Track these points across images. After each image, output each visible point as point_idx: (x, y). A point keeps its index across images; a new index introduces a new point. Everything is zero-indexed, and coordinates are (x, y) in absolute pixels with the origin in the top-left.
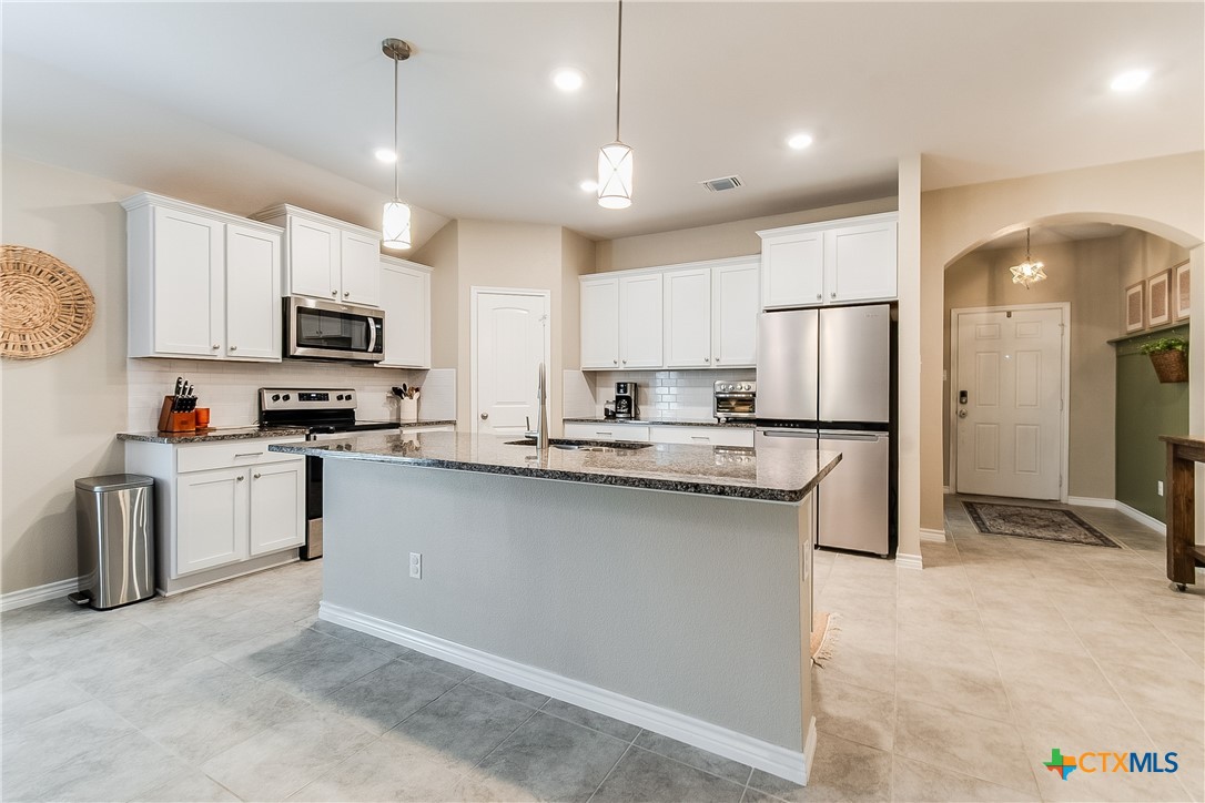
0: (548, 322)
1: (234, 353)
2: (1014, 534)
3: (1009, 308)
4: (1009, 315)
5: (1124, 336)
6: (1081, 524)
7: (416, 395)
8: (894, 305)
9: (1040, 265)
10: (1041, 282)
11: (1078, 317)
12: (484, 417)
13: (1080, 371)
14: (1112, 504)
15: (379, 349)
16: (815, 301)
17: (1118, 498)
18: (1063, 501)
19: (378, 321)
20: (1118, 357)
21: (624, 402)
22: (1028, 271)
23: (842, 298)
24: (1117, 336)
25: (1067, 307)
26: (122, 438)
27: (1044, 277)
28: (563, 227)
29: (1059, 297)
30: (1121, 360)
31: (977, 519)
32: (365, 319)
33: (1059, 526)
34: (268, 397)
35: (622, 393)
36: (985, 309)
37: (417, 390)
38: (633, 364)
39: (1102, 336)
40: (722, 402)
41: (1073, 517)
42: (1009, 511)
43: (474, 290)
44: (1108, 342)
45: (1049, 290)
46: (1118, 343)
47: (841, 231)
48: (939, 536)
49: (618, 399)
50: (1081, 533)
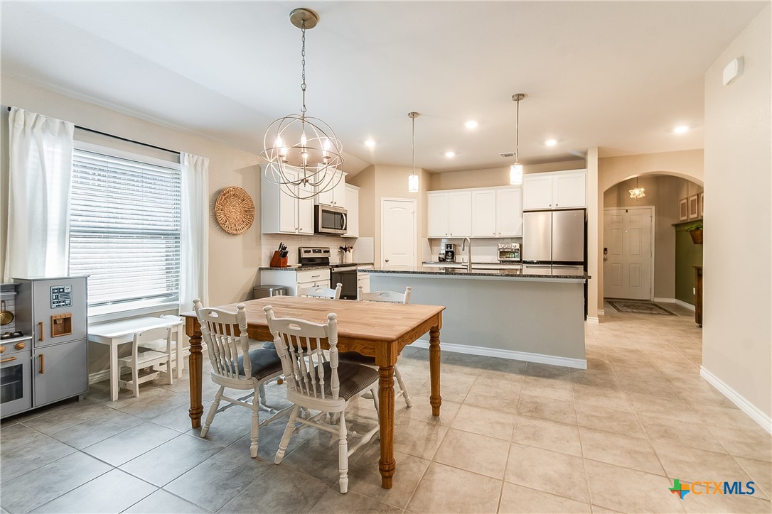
0: (415, 214)
1: (301, 231)
2: (632, 312)
3: (627, 208)
4: (627, 211)
5: (679, 222)
6: (661, 308)
7: (351, 250)
8: (585, 209)
9: (643, 190)
10: (644, 197)
11: (658, 213)
12: (387, 261)
13: (659, 238)
14: (674, 301)
15: (345, 229)
16: (548, 208)
17: (676, 298)
18: (652, 300)
19: (346, 215)
20: (676, 232)
21: (450, 254)
22: (637, 192)
23: (560, 207)
24: (676, 223)
25: (653, 208)
26: (261, 269)
27: (644, 195)
28: (423, 169)
29: (650, 203)
30: (677, 232)
31: (615, 307)
32: (341, 214)
33: (651, 309)
34: (303, 250)
35: (449, 249)
36: (616, 208)
37: (352, 248)
38: (455, 235)
39: (669, 222)
40: (503, 253)
41: (657, 306)
42: (629, 304)
43: (382, 199)
44: (673, 225)
45: (646, 201)
46: (677, 226)
47: (560, 176)
48: (602, 312)
49: (447, 252)
50: (662, 311)
